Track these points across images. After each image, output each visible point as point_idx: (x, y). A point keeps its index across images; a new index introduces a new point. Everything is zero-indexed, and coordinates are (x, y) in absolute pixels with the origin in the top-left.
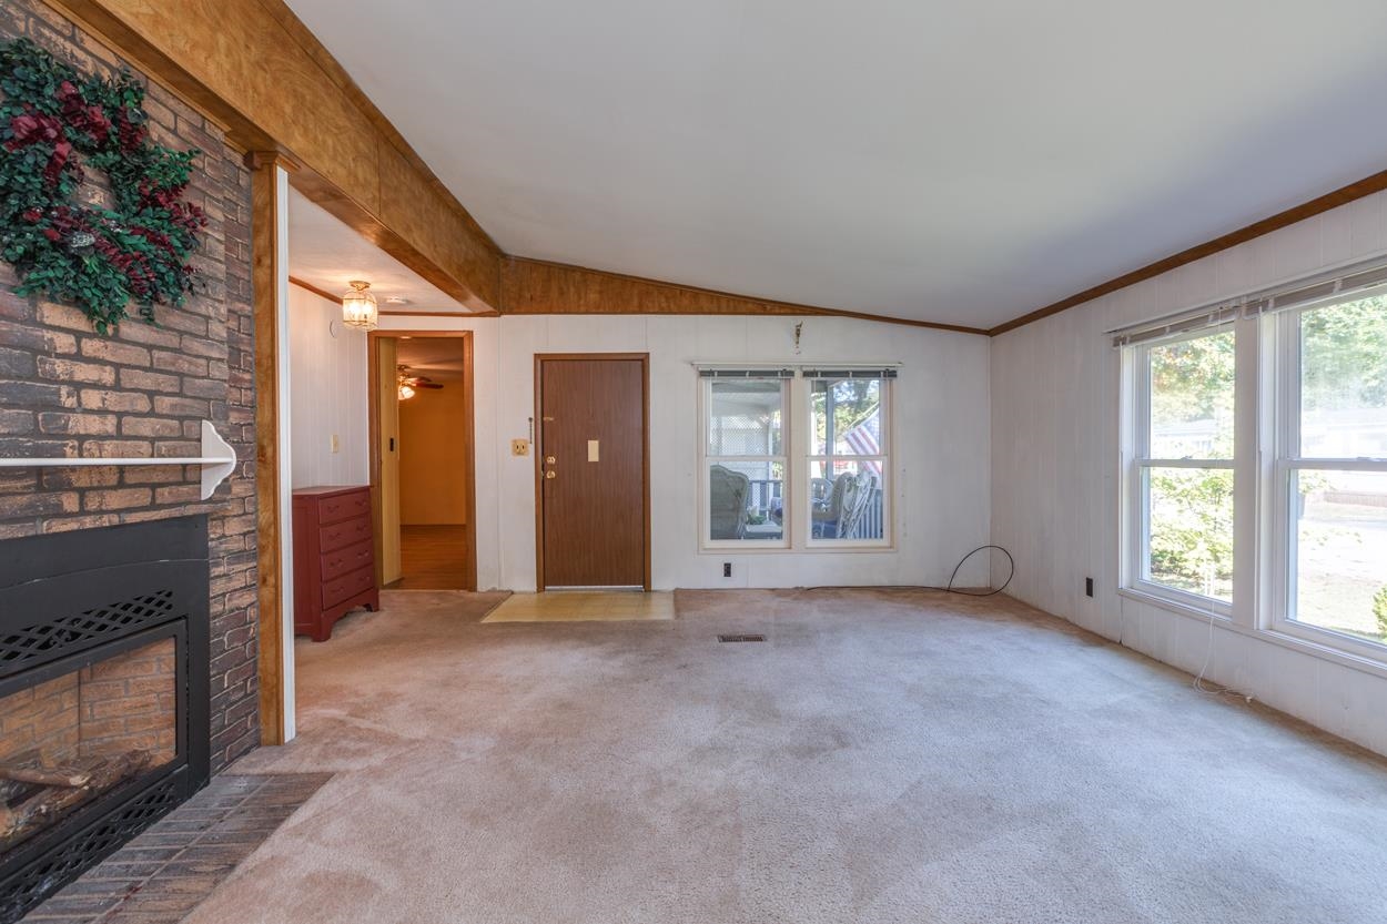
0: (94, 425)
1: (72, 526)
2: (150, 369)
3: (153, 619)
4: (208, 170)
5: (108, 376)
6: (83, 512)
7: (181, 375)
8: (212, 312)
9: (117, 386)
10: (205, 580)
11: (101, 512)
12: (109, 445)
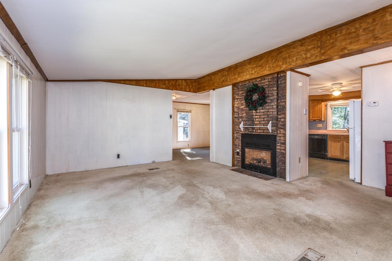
0: (257, 123)
1: (255, 133)
2: (264, 115)
3: (267, 148)
4: (274, 83)
5: (259, 117)
6: (256, 132)
7: (268, 115)
8: (273, 104)
9: (260, 118)
10: (275, 146)
11: (257, 132)
12: (258, 125)
